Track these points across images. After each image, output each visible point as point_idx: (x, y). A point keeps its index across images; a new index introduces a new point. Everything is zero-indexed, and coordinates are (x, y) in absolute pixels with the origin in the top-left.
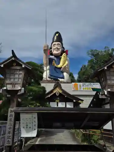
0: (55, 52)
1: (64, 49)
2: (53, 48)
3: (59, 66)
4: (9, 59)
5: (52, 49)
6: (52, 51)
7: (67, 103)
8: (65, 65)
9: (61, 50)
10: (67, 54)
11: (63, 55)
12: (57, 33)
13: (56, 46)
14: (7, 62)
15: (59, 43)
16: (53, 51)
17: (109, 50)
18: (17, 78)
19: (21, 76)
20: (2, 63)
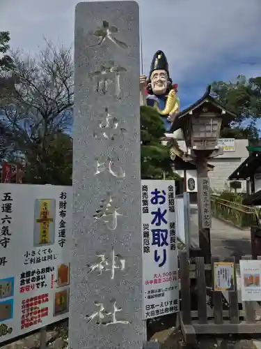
0: (156, 88)
1: (171, 81)
2: (152, 82)
3: (164, 112)
4: (199, 102)
5: (152, 84)
6: (151, 87)
7: (187, 171)
8: (173, 111)
9: (166, 84)
10: (176, 91)
11: (170, 92)
12: (160, 52)
13: (159, 78)
14: (196, 107)
15: (163, 71)
16: (153, 87)
17: (244, 82)
18: (210, 131)
19: (216, 128)
20: (190, 109)
